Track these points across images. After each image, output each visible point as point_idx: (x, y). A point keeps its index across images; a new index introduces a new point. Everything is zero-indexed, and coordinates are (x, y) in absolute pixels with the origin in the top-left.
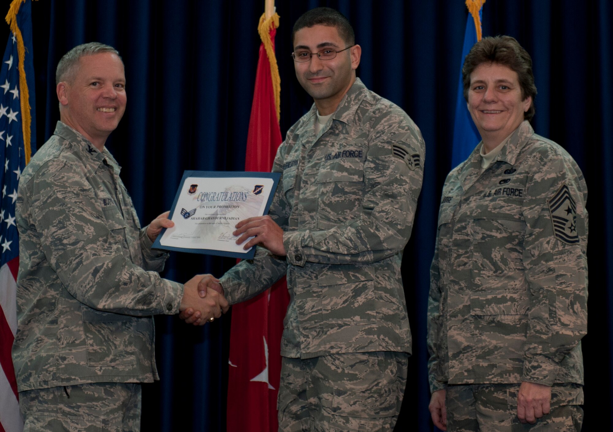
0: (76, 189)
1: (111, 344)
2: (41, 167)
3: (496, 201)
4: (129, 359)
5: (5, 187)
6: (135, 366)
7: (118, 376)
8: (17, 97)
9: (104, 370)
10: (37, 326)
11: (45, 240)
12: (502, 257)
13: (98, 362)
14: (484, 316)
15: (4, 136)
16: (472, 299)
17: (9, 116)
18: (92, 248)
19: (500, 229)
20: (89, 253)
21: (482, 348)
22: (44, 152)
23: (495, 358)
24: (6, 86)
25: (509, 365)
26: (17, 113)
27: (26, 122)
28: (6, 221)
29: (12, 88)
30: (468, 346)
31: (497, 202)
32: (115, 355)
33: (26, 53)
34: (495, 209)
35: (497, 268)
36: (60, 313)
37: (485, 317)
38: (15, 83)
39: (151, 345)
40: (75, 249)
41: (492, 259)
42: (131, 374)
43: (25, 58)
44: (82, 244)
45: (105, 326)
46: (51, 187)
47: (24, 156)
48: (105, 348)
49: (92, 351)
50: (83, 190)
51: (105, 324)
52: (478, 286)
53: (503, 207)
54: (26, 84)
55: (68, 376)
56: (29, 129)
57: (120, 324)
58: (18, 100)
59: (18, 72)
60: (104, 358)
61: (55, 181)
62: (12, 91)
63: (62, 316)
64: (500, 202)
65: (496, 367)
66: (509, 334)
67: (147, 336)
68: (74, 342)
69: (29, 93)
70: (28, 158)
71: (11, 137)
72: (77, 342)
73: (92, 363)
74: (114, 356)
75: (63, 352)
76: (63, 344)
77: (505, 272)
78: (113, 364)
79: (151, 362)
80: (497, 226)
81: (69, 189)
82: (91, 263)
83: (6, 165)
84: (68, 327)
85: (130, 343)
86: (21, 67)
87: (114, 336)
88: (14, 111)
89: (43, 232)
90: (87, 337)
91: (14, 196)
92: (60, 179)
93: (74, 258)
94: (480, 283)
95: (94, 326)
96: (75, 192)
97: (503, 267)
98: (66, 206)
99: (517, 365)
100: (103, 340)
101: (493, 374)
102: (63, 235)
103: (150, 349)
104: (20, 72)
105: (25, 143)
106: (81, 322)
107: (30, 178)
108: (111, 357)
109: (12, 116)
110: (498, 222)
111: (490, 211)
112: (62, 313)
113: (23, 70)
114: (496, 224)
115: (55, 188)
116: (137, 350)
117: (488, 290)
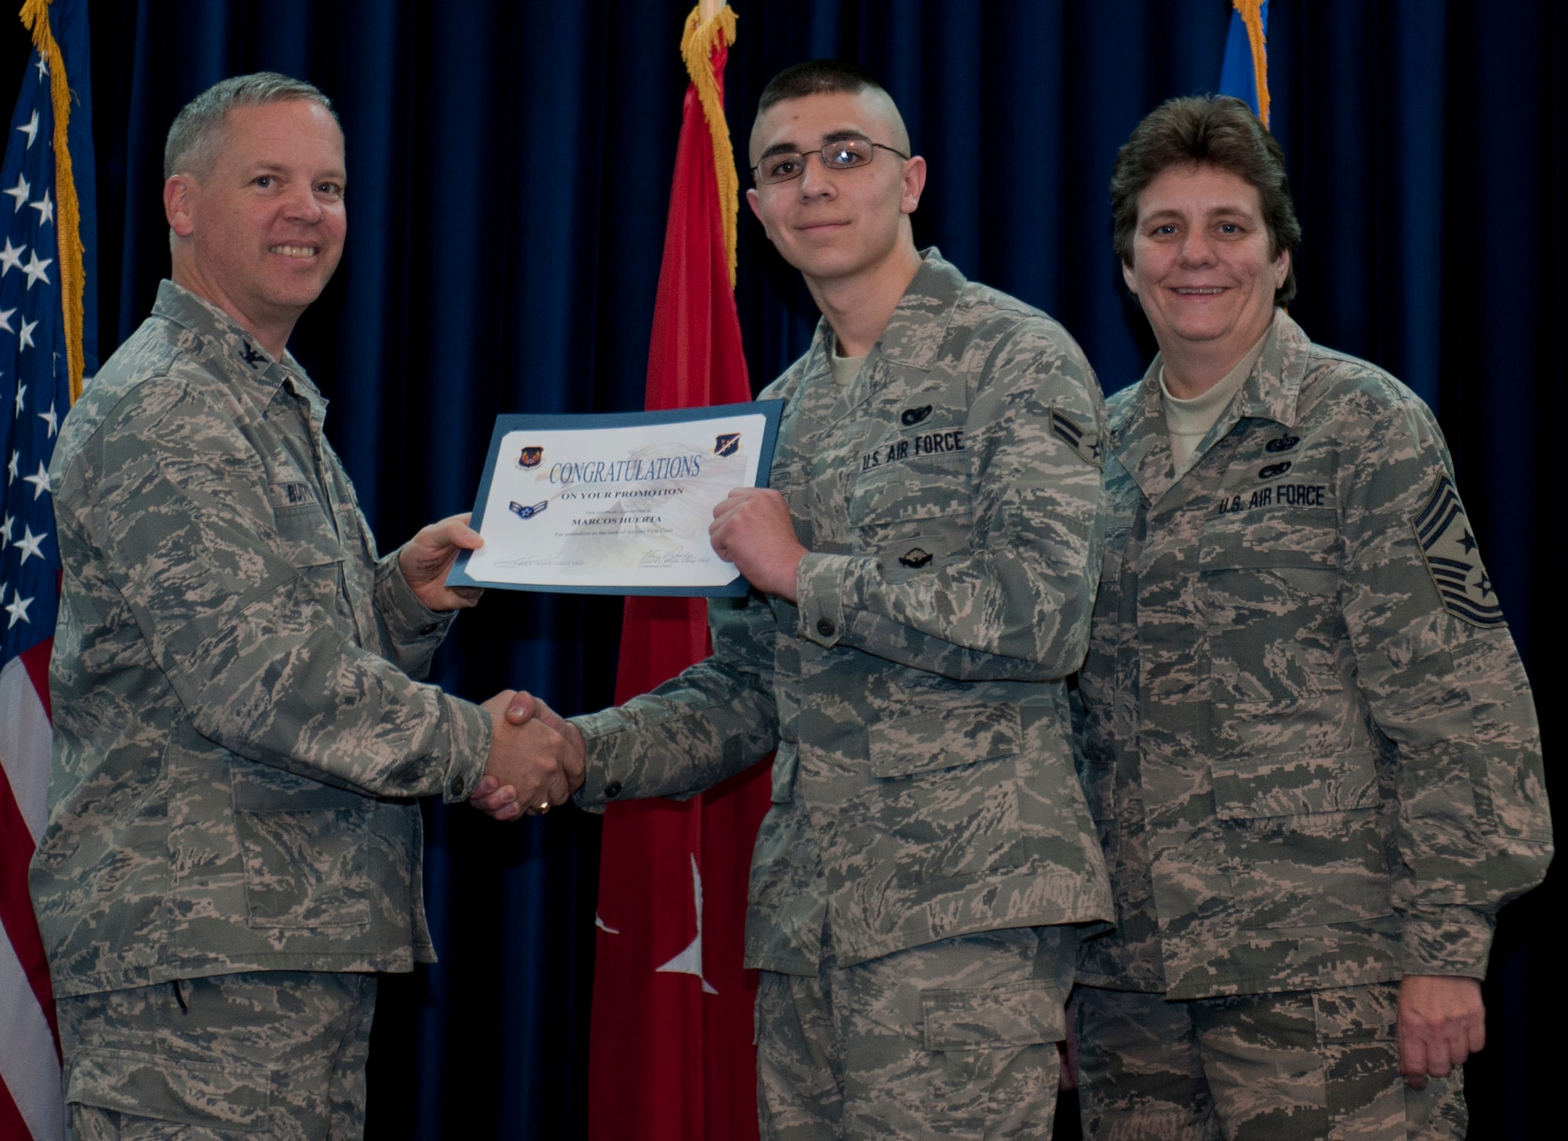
0: (216, 458)
1: (306, 869)
2: (121, 402)
3: (1260, 520)
4: (353, 910)
5: (16, 457)
6: (368, 927)
7: (326, 955)
8: (48, 220)
9: (289, 939)
10: (107, 823)
11: (136, 592)
12: (1291, 664)
13: (275, 916)
14: (1253, 820)
15: (15, 322)
16: (1218, 779)
17: (27, 269)
18: (259, 614)
19: (1281, 593)
20: (253, 625)
21: (1255, 902)
22: (127, 361)
23: (1291, 927)
24: (21, 192)
25: (1330, 941)
26: (48, 262)
27: (72, 285)
28: (19, 544)
29: (35, 196)
30: (1214, 899)
31: (1265, 523)
32: (319, 900)
33: (72, 104)
34: (1261, 541)
35: (1279, 693)
36: (174, 787)
37: (1257, 823)
38: (43, 184)
39: (412, 872)
40: (217, 616)
41: (1266, 670)
42: (357, 950)
43: (71, 117)
44: (233, 603)
45: (293, 822)
46: (150, 453)
47: (67, 375)
48: (292, 881)
49: (258, 888)
50: (234, 462)
51: (291, 814)
52: (1230, 744)
53: (1284, 534)
54: (72, 187)
55: (197, 953)
56: (80, 304)
57: (330, 815)
58: (53, 227)
59: (52, 154)
60: (290, 907)
61: (161, 437)
62: (36, 205)
63: (179, 795)
64: (1275, 523)
65: (1296, 948)
66: (1318, 863)
67: (400, 850)
68: (211, 862)
69: (80, 211)
70: (76, 381)
71: (33, 325)
72: (219, 862)
73: (259, 920)
74: (316, 901)
75: (182, 889)
76: (182, 868)
77: (1301, 702)
78: (313, 922)
79: (412, 915)
80: (1272, 586)
81: (196, 459)
82: (259, 651)
83: (19, 399)
84: (194, 824)
85: (358, 868)
86: (61, 140)
87: (317, 849)
88: (41, 258)
89: (131, 572)
90: (247, 850)
91: (41, 481)
92: (173, 432)
93: (214, 640)
94: (1235, 735)
95: (261, 821)
96: (213, 466)
97: (1294, 689)
98: (190, 502)
99: (1348, 938)
100: (288, 857)
101: (1289, 966)
102: (184, 578)
103: (407, 882)
104: (58, 154)
105: (68, 341)
106: (227, 812)
107: (93, 430)
108: (307, 904)
109: (37, 270)
110: (1273, 575)
111: (1250, 550)
112: (178, 786)
113: (65, 149)
114: (1269, 580)
115: (160, 454)
116: (373, 885)
117: (1258, 753)
